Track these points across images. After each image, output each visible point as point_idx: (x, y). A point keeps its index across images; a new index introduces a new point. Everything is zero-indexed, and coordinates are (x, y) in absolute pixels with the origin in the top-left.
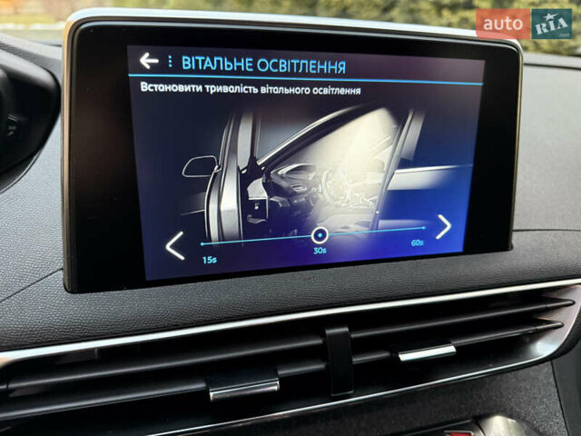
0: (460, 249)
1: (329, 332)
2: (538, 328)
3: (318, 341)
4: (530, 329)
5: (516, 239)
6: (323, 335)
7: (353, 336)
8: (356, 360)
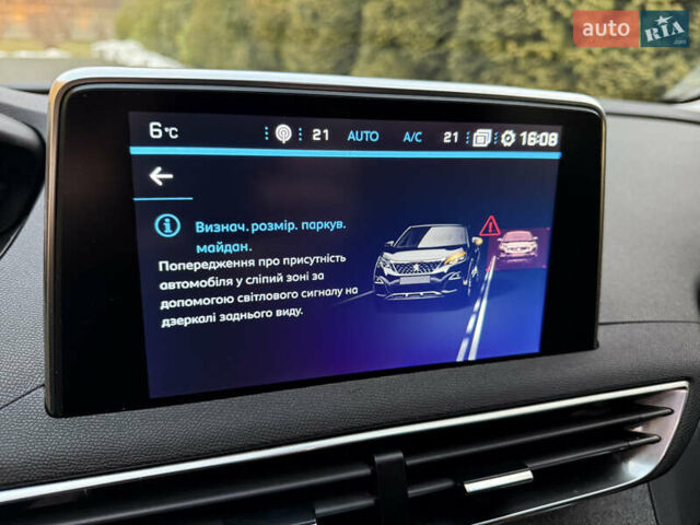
0: (536, 350)
1: (378, 459)
2: (631, 443)
3: (366, 471)
4: (621, 445)
5: (602, 334)
6: (371, 463)
7: (409, 462)
8: (413, 492)
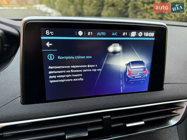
0: (147, 90)
1: (104, 117)
2: (172, 115)
3: (101, 120)
4: (169, 116)
8: (113, 126)
